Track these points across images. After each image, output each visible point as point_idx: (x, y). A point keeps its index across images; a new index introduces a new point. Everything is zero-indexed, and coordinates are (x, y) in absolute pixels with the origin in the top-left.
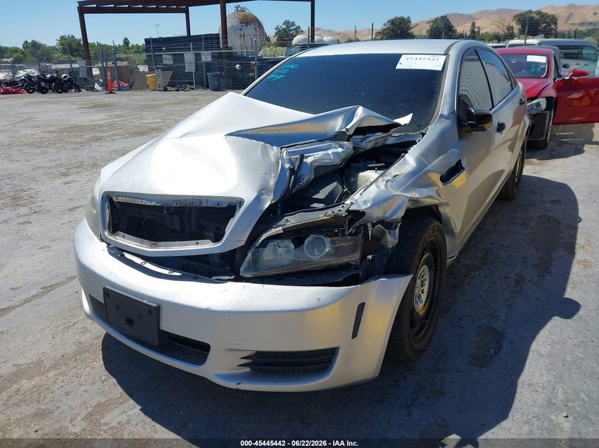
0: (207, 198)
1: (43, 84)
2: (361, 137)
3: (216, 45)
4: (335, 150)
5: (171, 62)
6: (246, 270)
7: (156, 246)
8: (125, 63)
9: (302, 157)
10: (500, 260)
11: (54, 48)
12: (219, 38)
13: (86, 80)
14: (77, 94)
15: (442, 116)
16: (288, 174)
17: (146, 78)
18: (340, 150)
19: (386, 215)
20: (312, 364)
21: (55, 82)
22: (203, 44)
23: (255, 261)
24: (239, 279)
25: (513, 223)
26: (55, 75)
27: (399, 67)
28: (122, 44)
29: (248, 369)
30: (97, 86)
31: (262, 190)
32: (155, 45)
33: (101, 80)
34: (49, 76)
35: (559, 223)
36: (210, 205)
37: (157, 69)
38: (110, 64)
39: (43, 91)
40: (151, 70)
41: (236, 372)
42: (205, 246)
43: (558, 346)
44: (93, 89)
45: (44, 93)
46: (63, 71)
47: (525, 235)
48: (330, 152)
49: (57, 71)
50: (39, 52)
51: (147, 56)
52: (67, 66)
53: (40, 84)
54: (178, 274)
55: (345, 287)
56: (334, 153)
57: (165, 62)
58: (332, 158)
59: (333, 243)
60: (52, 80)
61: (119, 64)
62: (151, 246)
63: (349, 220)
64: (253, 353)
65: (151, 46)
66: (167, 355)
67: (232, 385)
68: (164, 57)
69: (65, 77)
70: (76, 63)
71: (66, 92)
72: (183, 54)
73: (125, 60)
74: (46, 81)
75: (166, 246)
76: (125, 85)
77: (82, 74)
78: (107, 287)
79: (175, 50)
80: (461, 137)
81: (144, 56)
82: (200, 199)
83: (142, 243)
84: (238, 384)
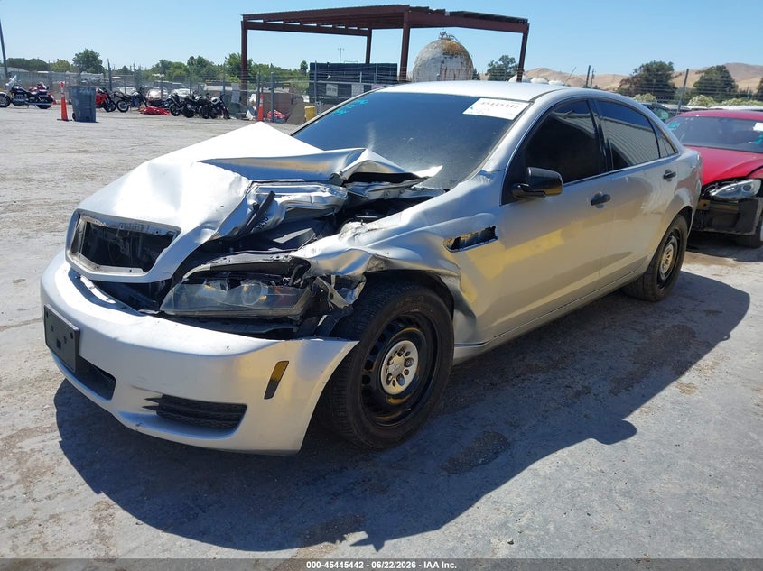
0: (149, 224)
1: (189, 107)
2: (365, 184)
3: (391, 78)
4: (319, 194)
5: (335, 94)
6: (168, 305)
7: (98, 269)
8: (286, 90)
9: (272, 195)
10: (578, 367)
11: (221, 67)
12: (396, 70)
13: (238, 106)
14: (224, 121)
15: (482, 173)
16: (249, 211)
17: (304, 111)
18: (327, 194)
19: (341, 270)
20: (219, 419)
21: (203, 105)
22: (376, 75)
23: (177, 296)
24: (162, 315)
25: (633, 329)
26: (205, 97)
27: (468, 112)
28: (299, 68)
29: (154, 413)
30: (249, 115)
31: (207, 222)
32: (321, 71)
33: (255, 108)
34: (197, 98)
35: (695, 337)
36: (150, 232)
37: (317, 100)
38: (266, 90)
39: (189, 114)
40: (312, 101)
41: (141, 413)
42: (135, 275)
43: (566, 470)
44: (244, 117)
45: (188, 117)
46: (214, 93)
47: (636, 344)
48: (313, 194)
49: (207, 94)
50: (204, 71)
51: (310, 84)
52: (220, 88)
53: (186, 107)
54: (112, 302)
55: (265, 340)
56: (317, 196)
57: (328, 93)
58: (313, 201)
59: (271, 290)
60: (201, 102)
61: (278, 90)
62: (95, 269)
63: (299, 269)
64: (160, 396)
65: (315, 72)
66: (89, 388)
67: (132, 425)
68: (328, 86)
69: (215, 100)
70: (230, 85)
71: (214, 118)
72: (350, 85)
73: (287, 86)
74: (193, 103)
75: (105, 271)
76: (282, 116)
77: (235, 99)
78: (49, 306)
79: (342, 79)
80: (505, 200)
81: (305, 84)
82: (142, 224)
83: (89, 265)
84: (138, 425)
